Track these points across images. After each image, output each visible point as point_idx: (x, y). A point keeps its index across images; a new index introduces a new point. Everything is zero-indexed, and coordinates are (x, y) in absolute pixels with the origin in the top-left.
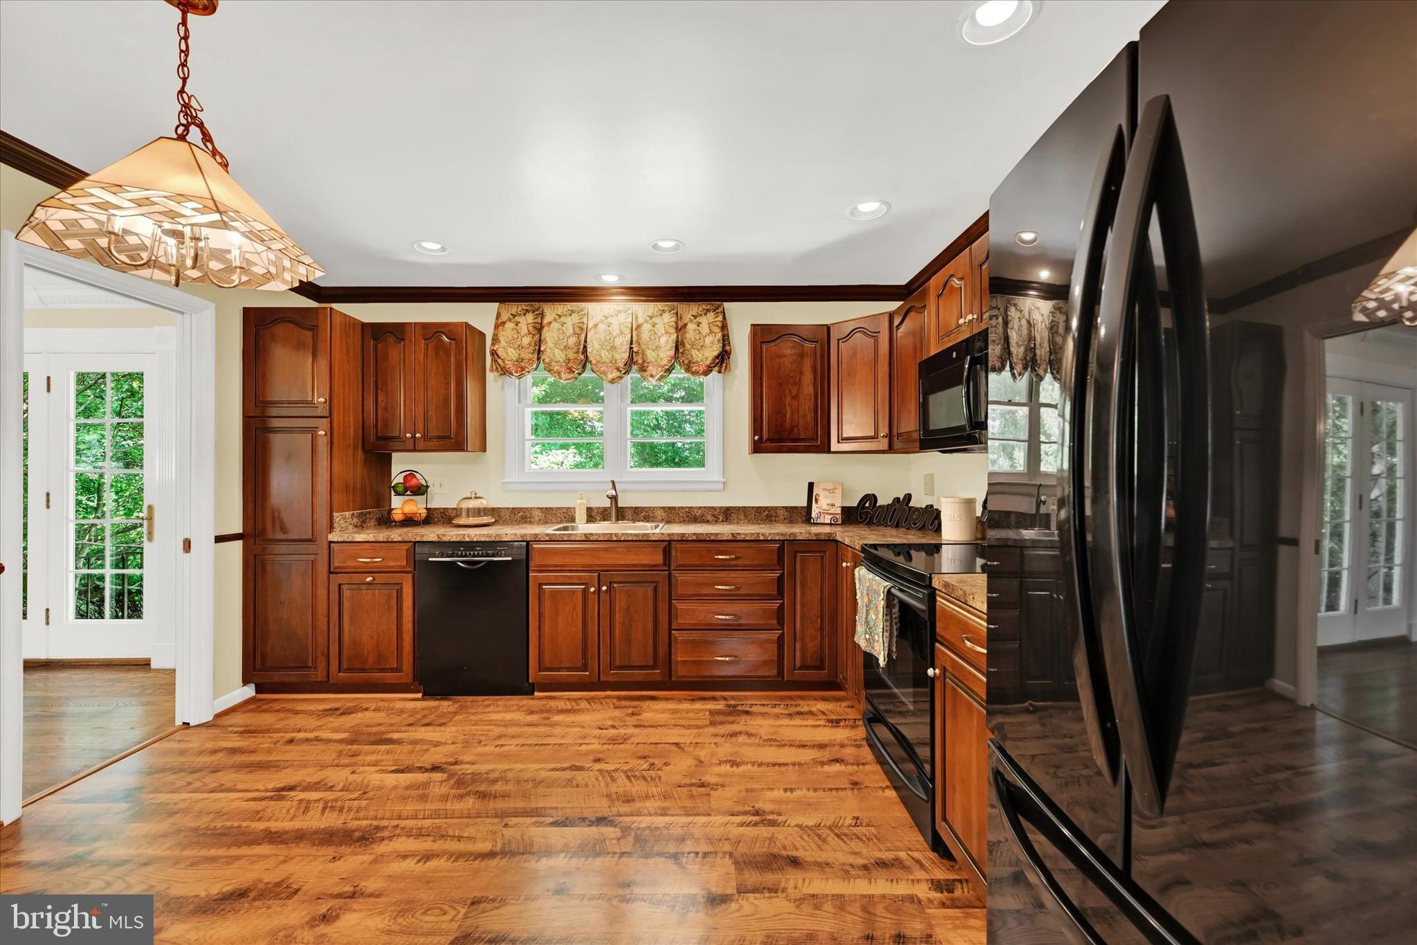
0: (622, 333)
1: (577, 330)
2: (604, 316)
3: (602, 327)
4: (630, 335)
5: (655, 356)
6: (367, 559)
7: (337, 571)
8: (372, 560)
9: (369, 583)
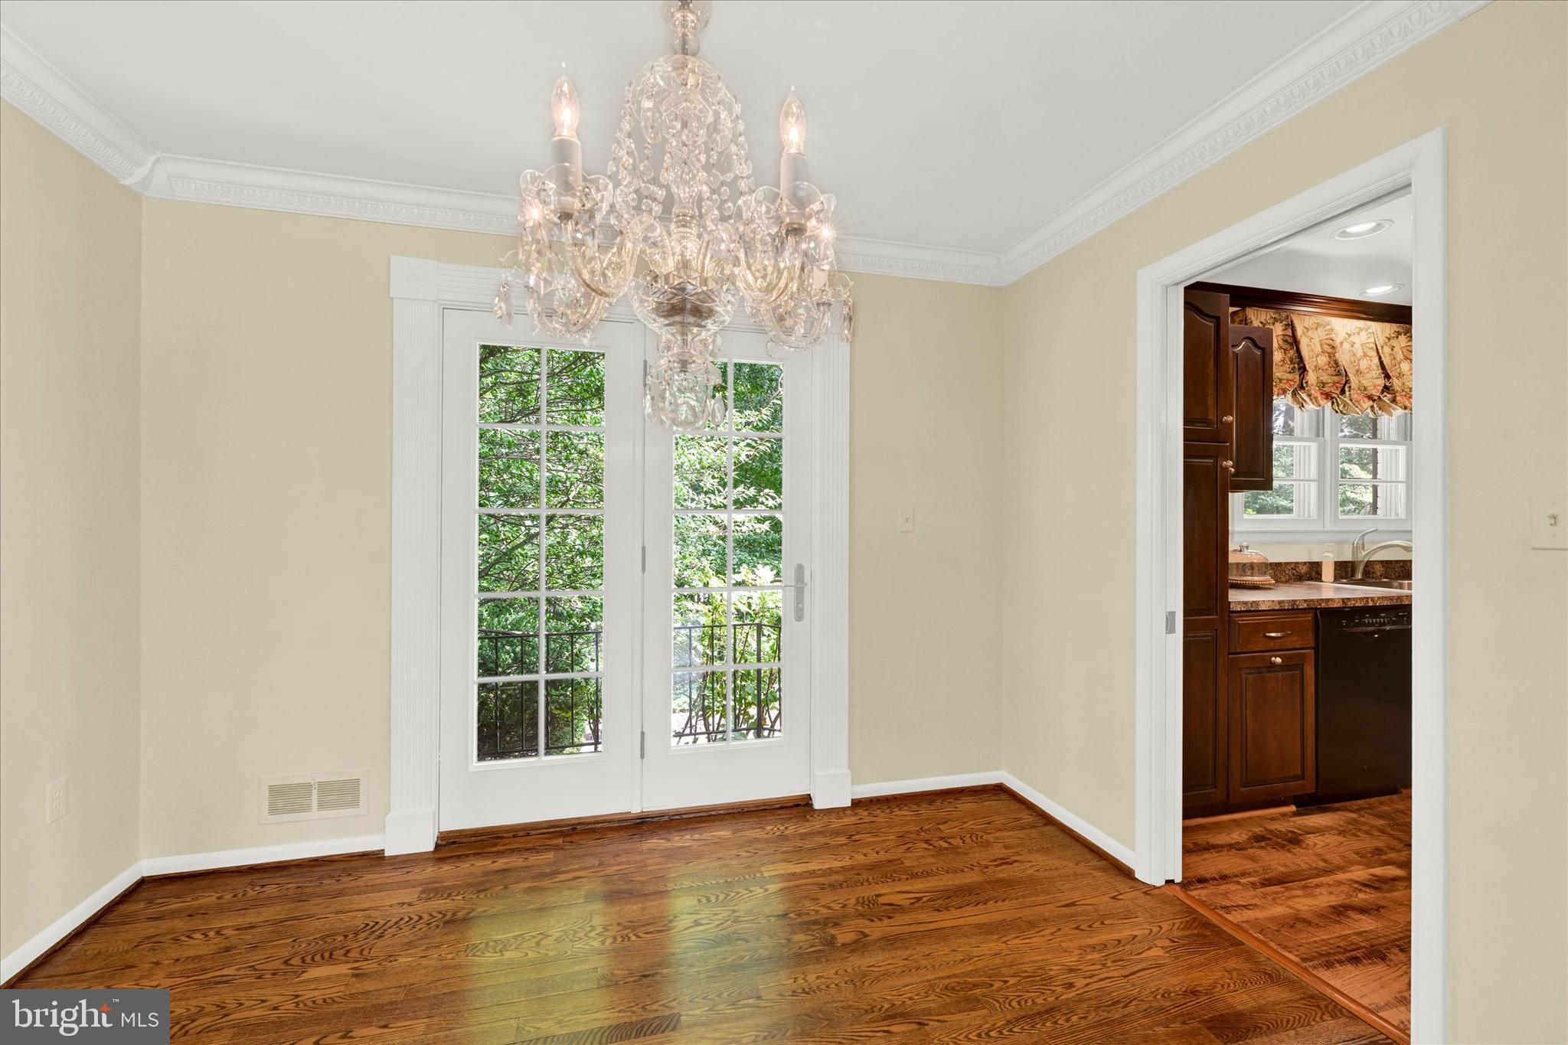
0: (1365, 355)
1: (1326, 348)
2: (1347, 334)
3: (1346, 346)
4: (1377, 358)
5: (1400, 384)
6: (1273, 635)
7: (1239, 650)
8: (1279, 635)
9: (1274, 665)
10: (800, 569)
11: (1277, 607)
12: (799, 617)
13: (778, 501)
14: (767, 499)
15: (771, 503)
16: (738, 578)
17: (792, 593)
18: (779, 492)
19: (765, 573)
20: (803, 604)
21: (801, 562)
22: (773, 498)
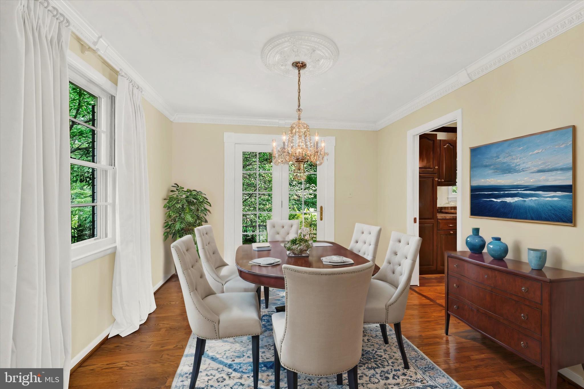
6: (451, 225)
7: (440, 229)
8: (453, 225)
9: (451, 234)
10: (321, 208)
11: (452, 218)
12: (321, 219)
13: (316, 188)
14: (313, 188)
15: (314, 189)
16: (305, 211)
17: (319, 213)
18: (316, 185)
19: (312, 210)
20: (322, 216)
21: (322, 205)
22: (315, 187)
